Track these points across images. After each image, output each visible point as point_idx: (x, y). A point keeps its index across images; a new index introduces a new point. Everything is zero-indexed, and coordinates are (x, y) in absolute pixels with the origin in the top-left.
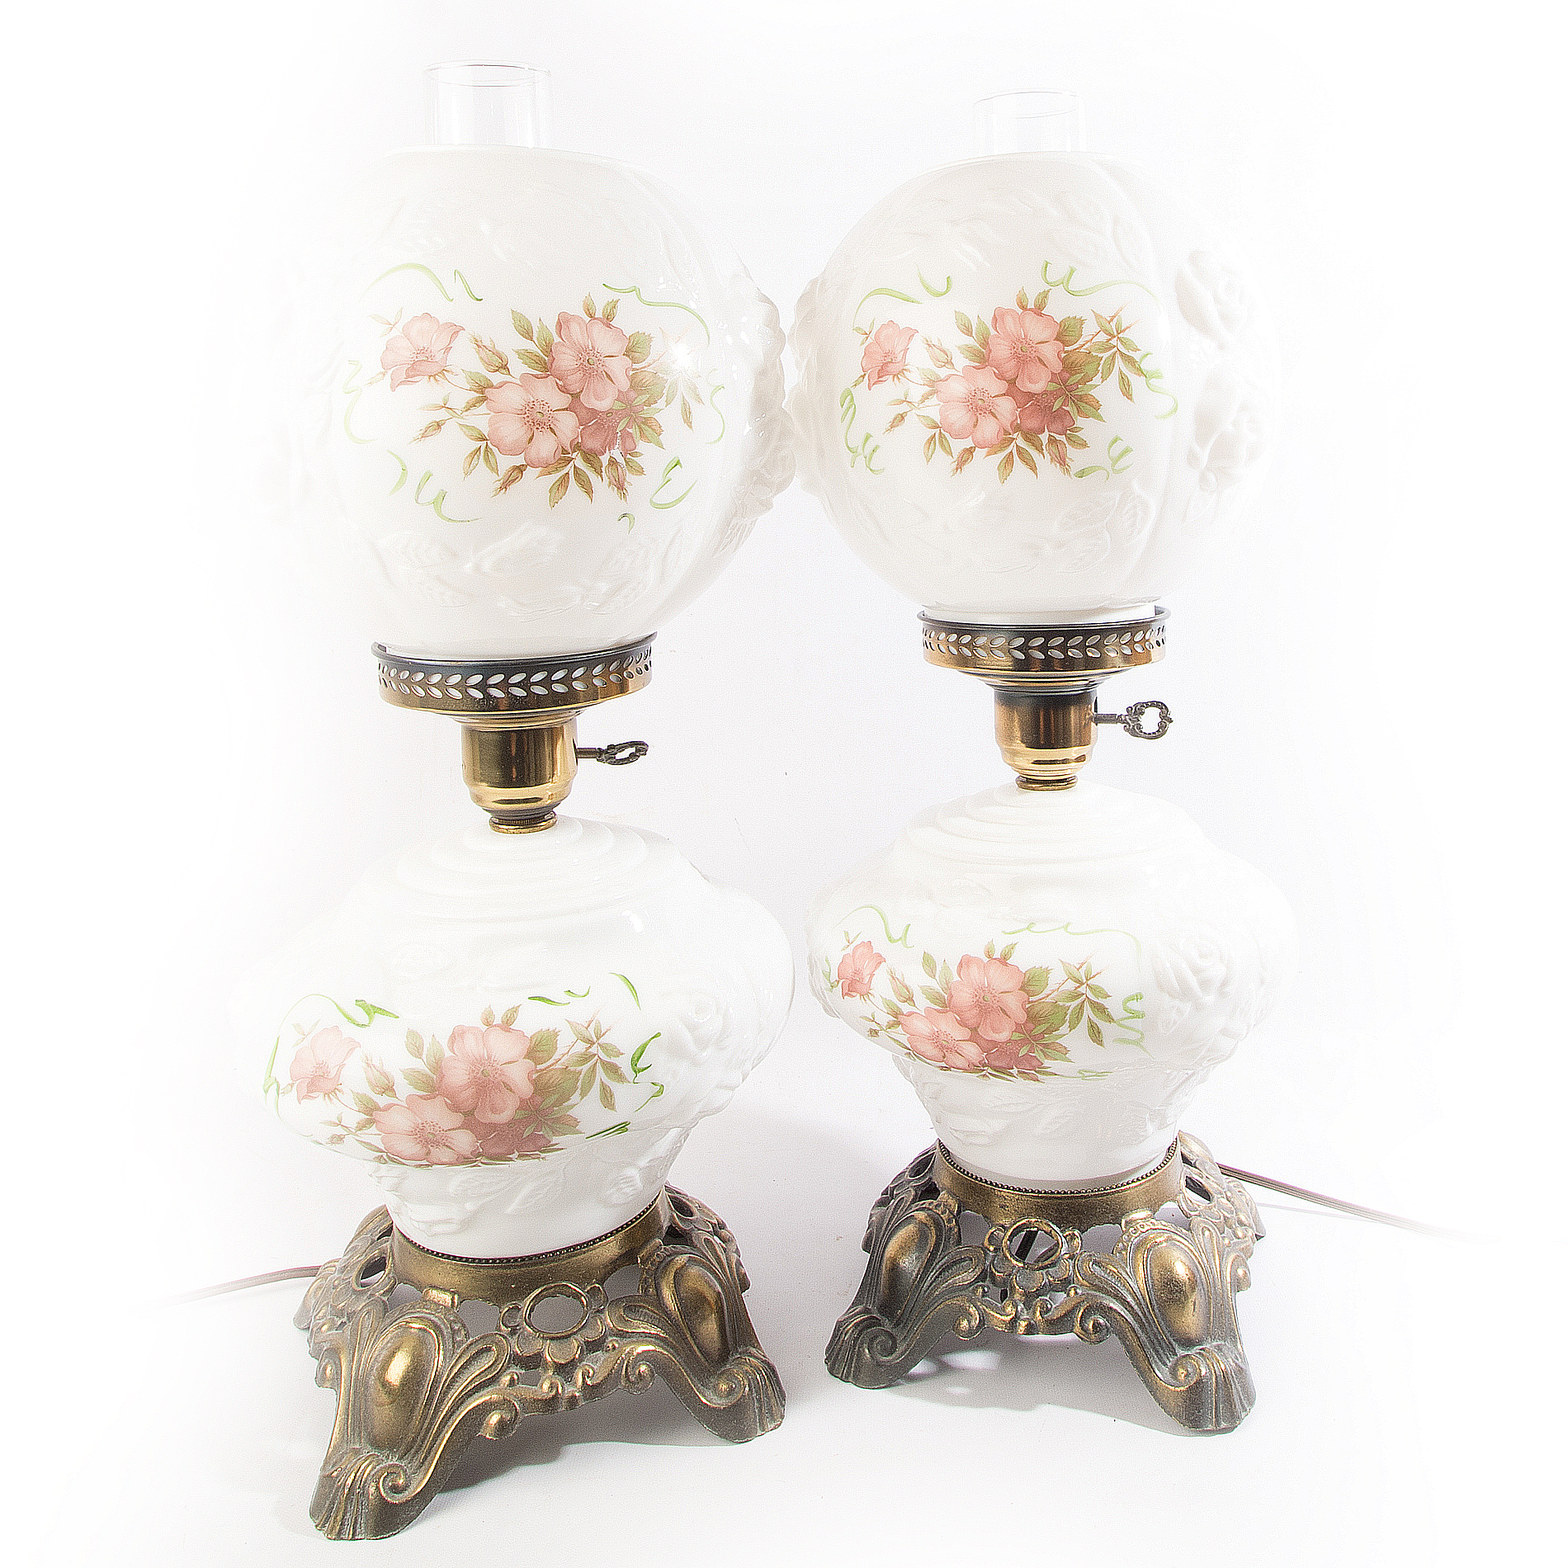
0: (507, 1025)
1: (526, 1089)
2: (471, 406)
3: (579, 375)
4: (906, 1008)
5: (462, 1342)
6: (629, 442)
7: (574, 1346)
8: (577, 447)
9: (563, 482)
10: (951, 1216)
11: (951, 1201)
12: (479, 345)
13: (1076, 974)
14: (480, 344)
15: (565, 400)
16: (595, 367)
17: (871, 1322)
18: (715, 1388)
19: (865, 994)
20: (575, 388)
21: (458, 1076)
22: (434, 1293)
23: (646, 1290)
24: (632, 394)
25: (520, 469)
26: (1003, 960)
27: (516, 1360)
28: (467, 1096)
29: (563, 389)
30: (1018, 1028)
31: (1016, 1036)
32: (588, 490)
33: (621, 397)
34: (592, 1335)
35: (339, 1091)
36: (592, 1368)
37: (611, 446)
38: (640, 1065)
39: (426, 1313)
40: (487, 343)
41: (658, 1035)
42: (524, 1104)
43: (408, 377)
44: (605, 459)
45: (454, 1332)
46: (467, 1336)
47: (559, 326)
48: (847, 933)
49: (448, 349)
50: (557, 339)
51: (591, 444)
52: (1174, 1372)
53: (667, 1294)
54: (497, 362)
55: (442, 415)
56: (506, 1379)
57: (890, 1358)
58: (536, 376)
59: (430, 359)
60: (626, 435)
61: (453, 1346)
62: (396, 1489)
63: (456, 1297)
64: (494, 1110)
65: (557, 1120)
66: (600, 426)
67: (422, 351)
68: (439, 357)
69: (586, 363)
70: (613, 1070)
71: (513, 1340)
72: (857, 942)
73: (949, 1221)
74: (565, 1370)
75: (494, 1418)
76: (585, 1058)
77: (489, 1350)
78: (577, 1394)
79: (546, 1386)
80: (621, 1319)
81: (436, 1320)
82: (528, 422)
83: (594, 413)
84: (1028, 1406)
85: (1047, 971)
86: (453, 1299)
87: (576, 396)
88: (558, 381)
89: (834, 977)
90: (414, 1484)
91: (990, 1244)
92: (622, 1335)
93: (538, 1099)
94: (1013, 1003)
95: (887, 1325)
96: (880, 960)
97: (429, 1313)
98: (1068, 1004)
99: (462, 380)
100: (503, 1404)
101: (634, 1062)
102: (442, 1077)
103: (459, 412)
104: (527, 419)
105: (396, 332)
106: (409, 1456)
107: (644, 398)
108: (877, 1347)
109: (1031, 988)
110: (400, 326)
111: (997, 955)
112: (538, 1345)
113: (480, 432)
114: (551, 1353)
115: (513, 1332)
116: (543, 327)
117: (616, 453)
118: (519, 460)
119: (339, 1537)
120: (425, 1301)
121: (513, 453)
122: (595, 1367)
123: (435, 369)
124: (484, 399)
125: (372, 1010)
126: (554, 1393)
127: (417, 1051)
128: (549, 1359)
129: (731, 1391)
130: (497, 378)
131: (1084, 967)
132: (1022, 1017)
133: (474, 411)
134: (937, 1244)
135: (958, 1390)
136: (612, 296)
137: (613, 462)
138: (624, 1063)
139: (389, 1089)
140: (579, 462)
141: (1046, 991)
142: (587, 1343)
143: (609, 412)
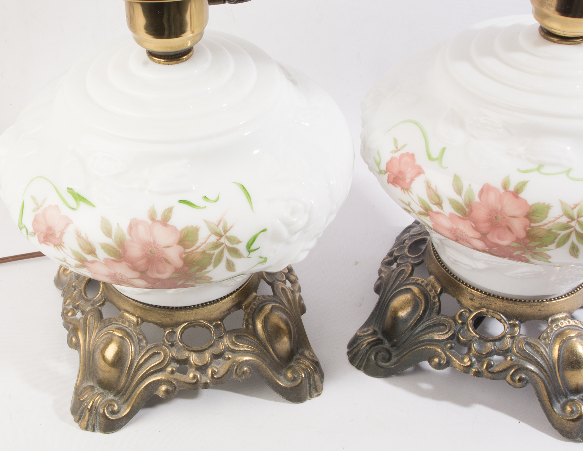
0: (165, 221)
1: (179, 263)
4: (435, 208)
5: (143, 347)
7: (207, 356)
10: (436, 295)
11: (437, 285)
13: (570, 212)
17: (378, 342)
18: (285, 376)
19: (406, 189)
21: (135, 251)
22: (127, 315)
23: (247, 326)
26: (516, 194)
27: (174, 360)
28: (141, 263)
30: (518, 240)
31: (515, 245)
34: (215, 350)
35: (63, 246)
36: (217, 368)
38: (253, 247)
39: (123, 326)
41: (264, 230)
42: (177, 270)
45: (140, 341)
46: (147, 343)
48: (395, 141)
52: (563, 408)
53: (259, 326)
56: (169, 369)
57: (387, 364)
61: (140, 349)
62: (113, 413)
63: (139, 319)
64: (159, 272)
65: (199, 278)
70: (235, 252)
71: (173, 349)
72: (404, 151)
73: (434, 298)
74: (202, 369)
75: (164, 388)
76: (217, 246)
77: (159, 353)
78: (208, 381)
79: (191, 375)
80: (233, 343)
81: (129, 331)
84: (466, 403)
85: (548, 207)
86: (138, 321)
89: (383, 167)
90: (122, 410)
91: (460, 319)
92: (233, 351)
93: (186, 268)
94: (518, 226)
95: (387, 345)
96: (420, 172)
97: (125, 326)
98: (559, 232)
100: (167, 382)
101: (249, 247)
102: (125, 251)
106: (119, 396)
108: (380, 356)
109: (534, 218)
111: (511, 188)
112: (187, 354)
114: (193, 358)
115: (172, 345)
119: (86, 429)
120: (122, 317)
122: (218, 367)
125: (79, 198)
126: (195, 381)
127: (108, 233)
128: (192, 362)
129: (294, 379)
131: (577, 208)
132: (522, 234)
134: (425, 311)
135: (425, 386)
138: (242, 247)
139: (92, 252)
141: (545, 221)
142: (214, 355)
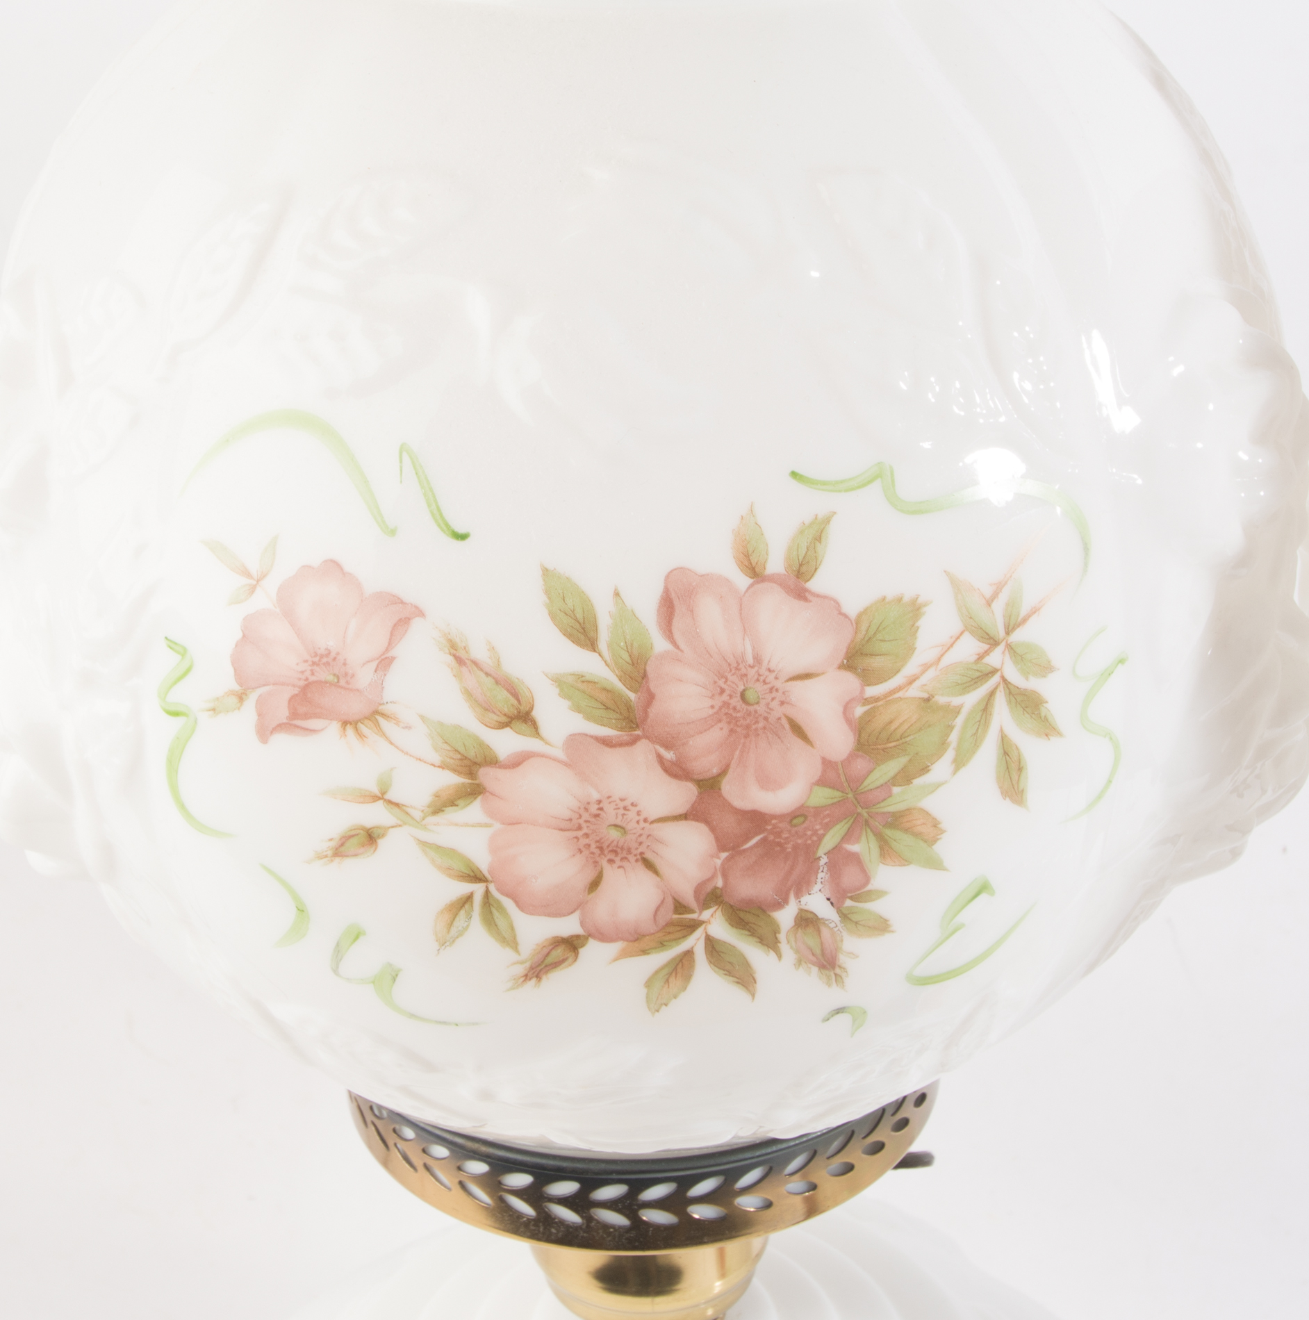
2: (443, 803)
3: (717, 734)
6: (850, 877)
8: (711, 897)
9: (682, 967)
12: (460, 658)
14: (462, 654)
15: (680, 795)
16: (761, 709)
20: (706, 764)
24: (860, 765)
25: (572, 945)
29: (676, 770)
32: (744, 977)
33: (830, 774)
37: (802, 886)
40: (479, 652)
43: (294, 715)
44: (785, 917)
47: (668, 607)
49: (384, 662)
50: (660, 644)
51: (747, 888)
54: (502, 699)
55: (375, 815)
58: (606, 742)
59: (342, 681)
60: (840, 858)
66: (772, 850)
67: (322, 659)
68: (365, 677)
69: (735, 700)
82: (588, 846)
83: (756, 819)
87: (709, 786)
88: (662, 751)
99: (420, 742)
103: (417, 815)
104: (584, 841)
105: (263, 600)
107: (891, 768)
110: (271, 585)
113: (468, 863)
116: (624, 615)
117: (816, 902)
118: (569, 926)
121: (550, 908)
123: (355, 707)
124: (474, 791)
130: (506, 742)
133: (452, 815)
136: (809, 505)
137: (806, 921)
140: (717, 925)
143: (798, 814)
